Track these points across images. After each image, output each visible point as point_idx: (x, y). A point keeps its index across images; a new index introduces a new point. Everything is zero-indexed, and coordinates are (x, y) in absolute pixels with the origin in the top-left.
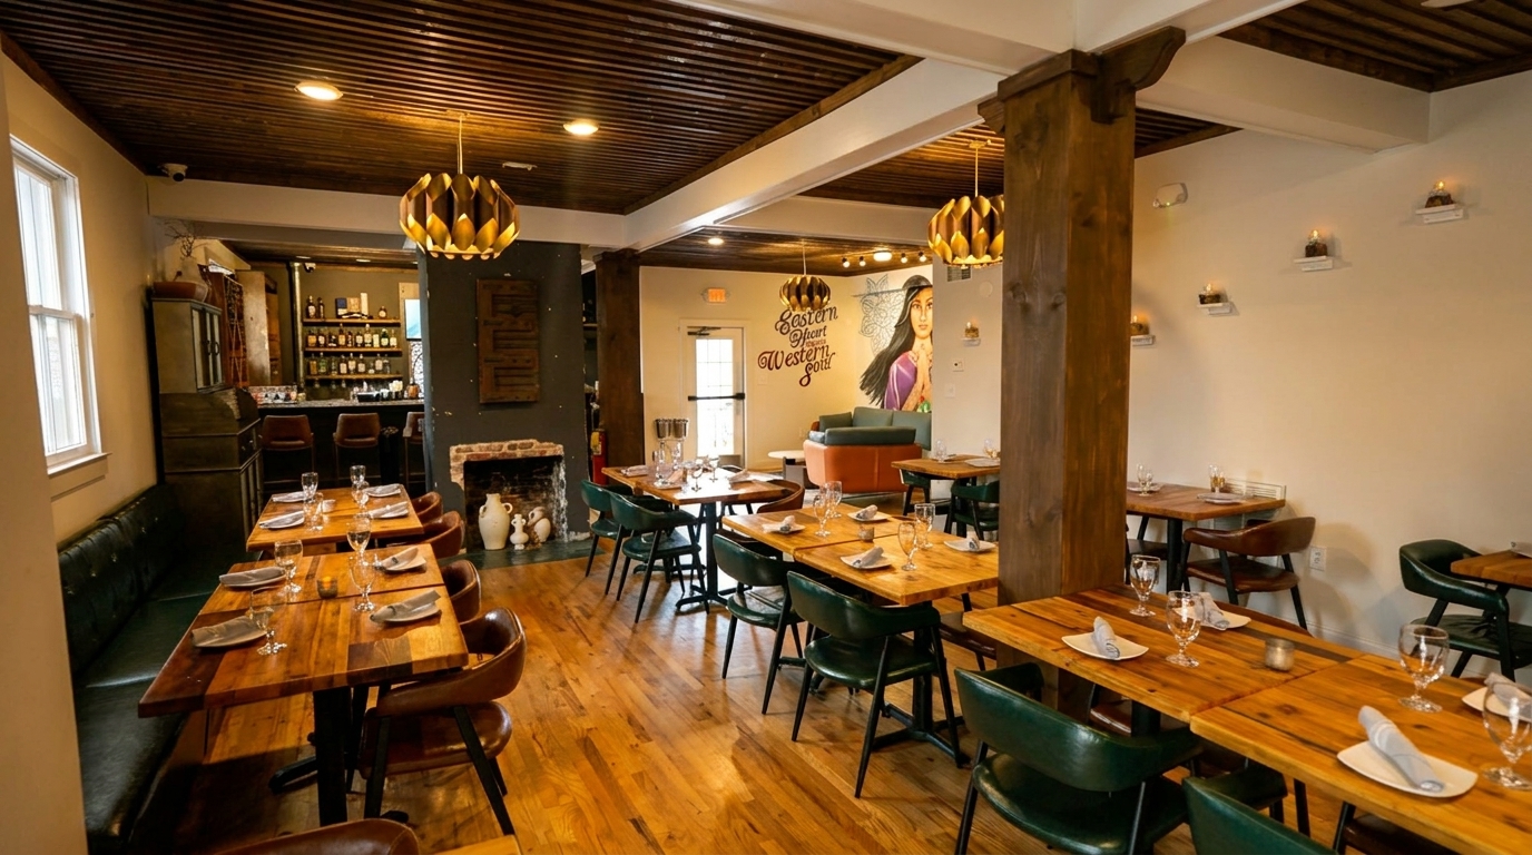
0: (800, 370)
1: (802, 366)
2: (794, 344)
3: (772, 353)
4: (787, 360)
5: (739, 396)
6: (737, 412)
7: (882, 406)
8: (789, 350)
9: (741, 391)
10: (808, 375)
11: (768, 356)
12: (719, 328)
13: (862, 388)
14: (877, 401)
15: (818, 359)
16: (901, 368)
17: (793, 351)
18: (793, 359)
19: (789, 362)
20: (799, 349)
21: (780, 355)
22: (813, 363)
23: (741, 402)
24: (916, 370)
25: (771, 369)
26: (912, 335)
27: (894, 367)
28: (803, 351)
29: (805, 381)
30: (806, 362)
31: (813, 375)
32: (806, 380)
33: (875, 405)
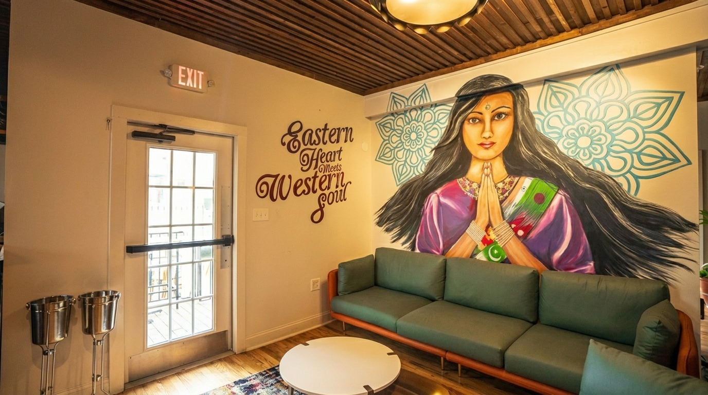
0: (311, 202)
1: (313, 198)
2: (305, 168)
3: (276, 176)
4: (296, 188)
5: (226, 241)
6: (222, 264)
7: (413, 247)
8: (298, 175)
9: (228, 233)
10: (321, 209)
11: (270, 181)
12: (193, 132)
13: (379, 224)
14: (404, 239)
15: (333, 189)
16: (442, 200)
17: (304, 176)
18: (304, 187)
19: (299, 191)
20: (311, 173)
21: (287, 180)
22: (327, 192)
23: (228, 249)
24: (475, 202)
25: (273, 200)
26: (465, 159)
27: (433, 199)
28: (315, 177)
29: (317, 217)
30: (319, 192)
31: (327, 209)
32: (318, 215)
33: (401, 246)
